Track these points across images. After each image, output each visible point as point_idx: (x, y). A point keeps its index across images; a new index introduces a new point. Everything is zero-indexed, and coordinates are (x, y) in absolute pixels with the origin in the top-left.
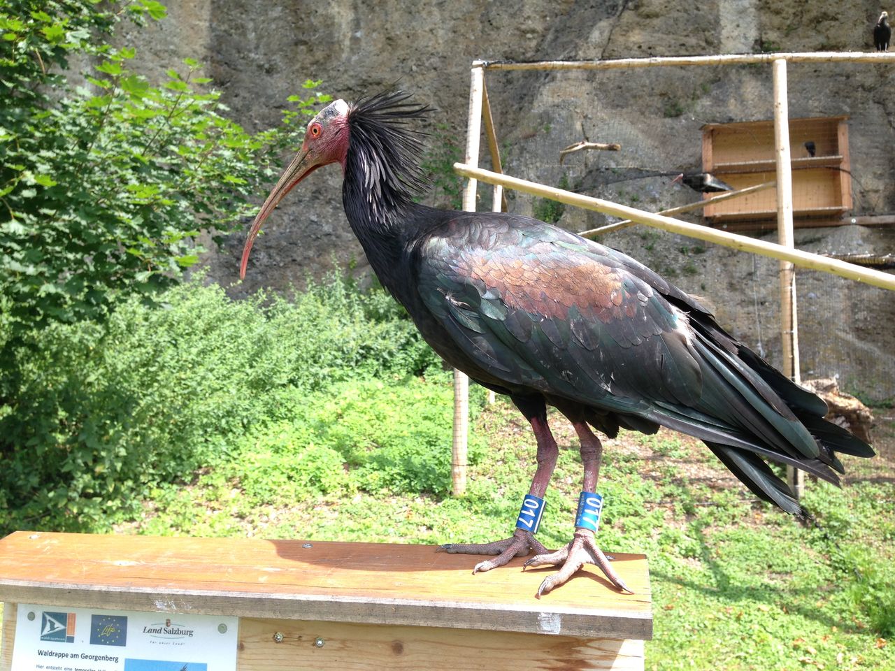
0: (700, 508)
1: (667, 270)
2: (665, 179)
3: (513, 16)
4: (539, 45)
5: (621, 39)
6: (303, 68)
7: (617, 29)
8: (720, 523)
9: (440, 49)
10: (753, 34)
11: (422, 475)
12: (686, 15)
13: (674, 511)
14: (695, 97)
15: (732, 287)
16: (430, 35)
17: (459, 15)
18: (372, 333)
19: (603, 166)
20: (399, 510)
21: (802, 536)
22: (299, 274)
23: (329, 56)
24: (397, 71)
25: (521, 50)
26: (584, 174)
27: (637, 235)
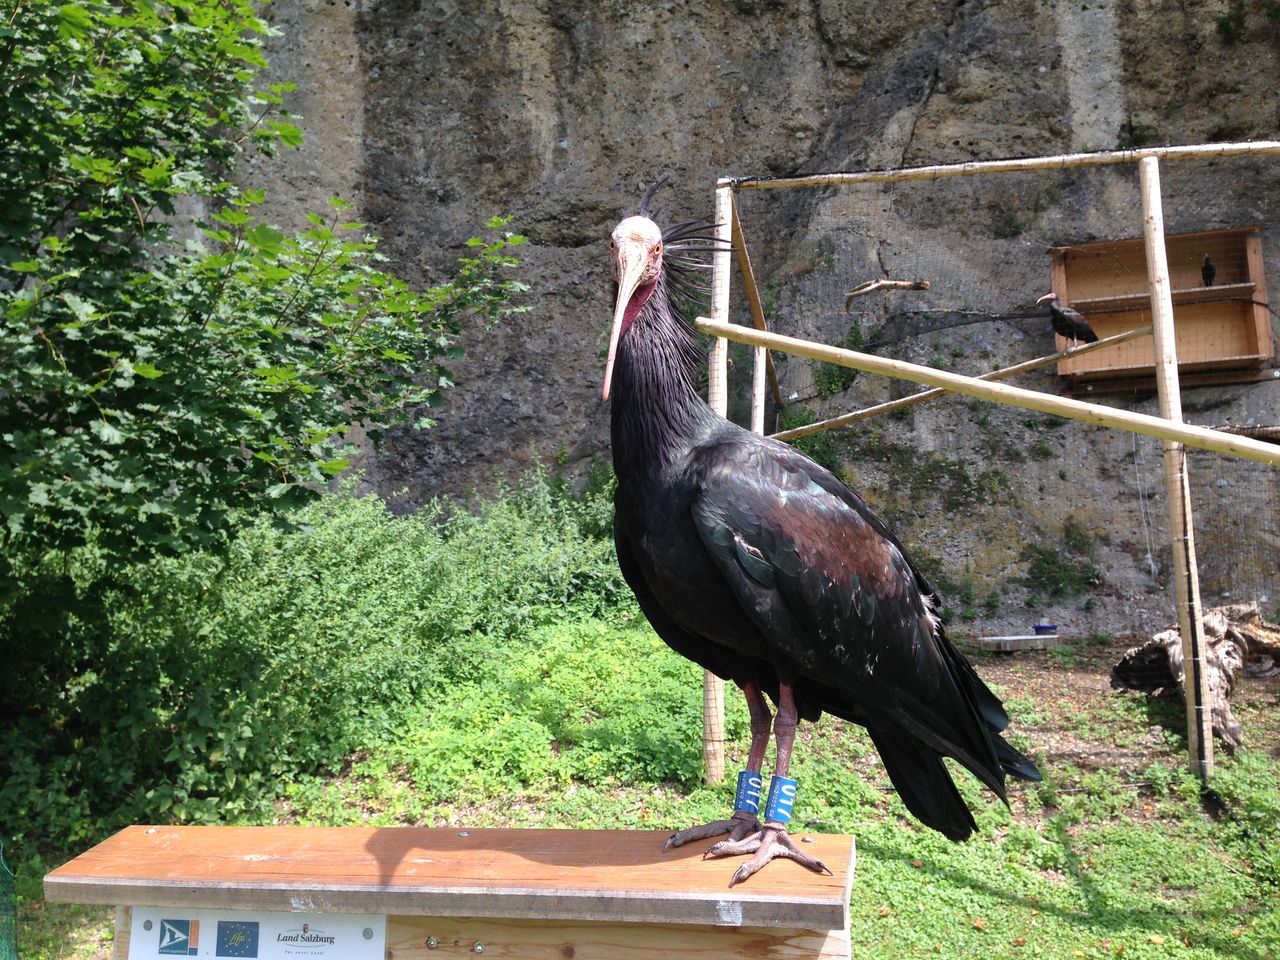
0: (1065, 797)
1: (1007, 453)
2: (1000, 324)
3: (776, 109)
4: (814, 146)
5: (930, 134)
6: (489, 193)
7: (924, 119)
8: (1094, 819)
9: (677, 158)
10: (1118, 117)
11: (661, 756)
12: (1020, 96)
13: (1026, 802)
14: (1038, 208)
15: (1104, 474)
16: (663, 140)
17: (702, 112)
18: (590, 555)
19: (910, 307)
20: (630, 807)
21: (1211, 834)
22: (487, 474)
23: (524, 175)
24: (619, 190)
25: (789, 154)
26: (883, 322)
27: (962, 404)
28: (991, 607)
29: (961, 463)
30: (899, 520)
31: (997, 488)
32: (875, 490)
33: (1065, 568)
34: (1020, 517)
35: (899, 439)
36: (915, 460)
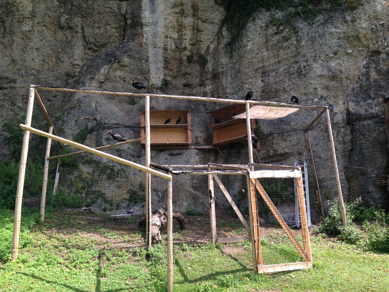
0: (113, 258)
2: (128, 129)
3: (69, 58)
4: (80, 71)
5: (112, 73)
7: (111, 69)
8: (119, 263)
9: (37, 67)
10: (162, 77)
12: (137, 67)
13: (103, 260)
16: (32, 61)
17: (46, 55)
19: (103, 121)
24: (16, 74)
25: (73, 72)
26: (95, 124)
27: (115, 149)
28: (118, 207)
29: (113, 166)
30: (95, 181)
31: (122, 173)
32: (88, 173)
33: (138, 196)
34: (128, 181)
35: (96, 158)
36: (100, 165)
